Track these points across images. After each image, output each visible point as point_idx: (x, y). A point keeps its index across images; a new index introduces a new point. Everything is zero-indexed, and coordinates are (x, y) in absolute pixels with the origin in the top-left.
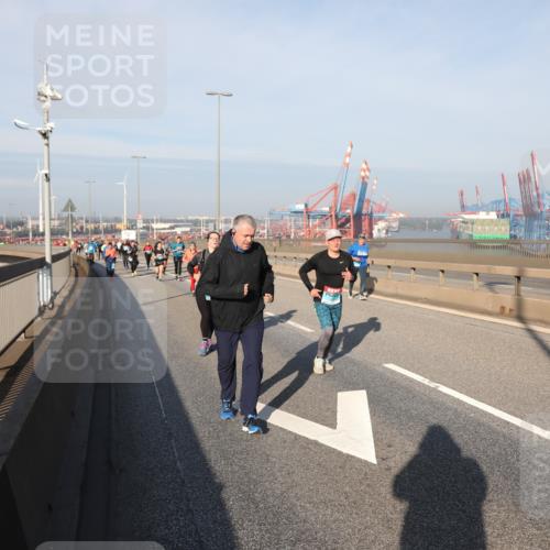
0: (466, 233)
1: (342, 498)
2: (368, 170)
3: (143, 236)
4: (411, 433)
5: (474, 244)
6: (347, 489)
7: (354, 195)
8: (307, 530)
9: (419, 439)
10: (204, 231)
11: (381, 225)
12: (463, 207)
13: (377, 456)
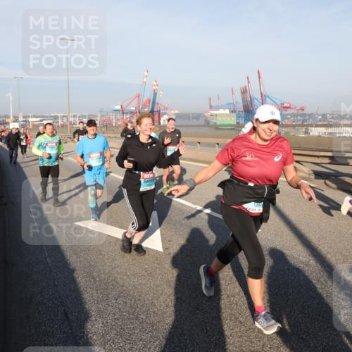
0: (213, 121)
1: (144, 272)
2: (157, 85)
3: (23, 126)
4: (182, 233)
5: (217, 127)
6: (146, 266)
7: (149, 100)
8: (124, 291)
9: (186, 236)
10: (61, 122)
11: (166, 117)
12: (211, 107)
13: (163, 248)
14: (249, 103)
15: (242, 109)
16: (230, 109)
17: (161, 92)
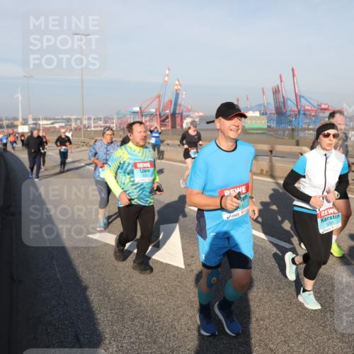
1: (163, 290)
2: (180, 85)
5: (246, 131)
6: (166, 284)
8: (141, 311)
10: (74, 125)
11: (188, 120)
13: (185, 264)
14: (282, 105)
15: (274, 111)
16: (260, 111)
17: (184, 93)
